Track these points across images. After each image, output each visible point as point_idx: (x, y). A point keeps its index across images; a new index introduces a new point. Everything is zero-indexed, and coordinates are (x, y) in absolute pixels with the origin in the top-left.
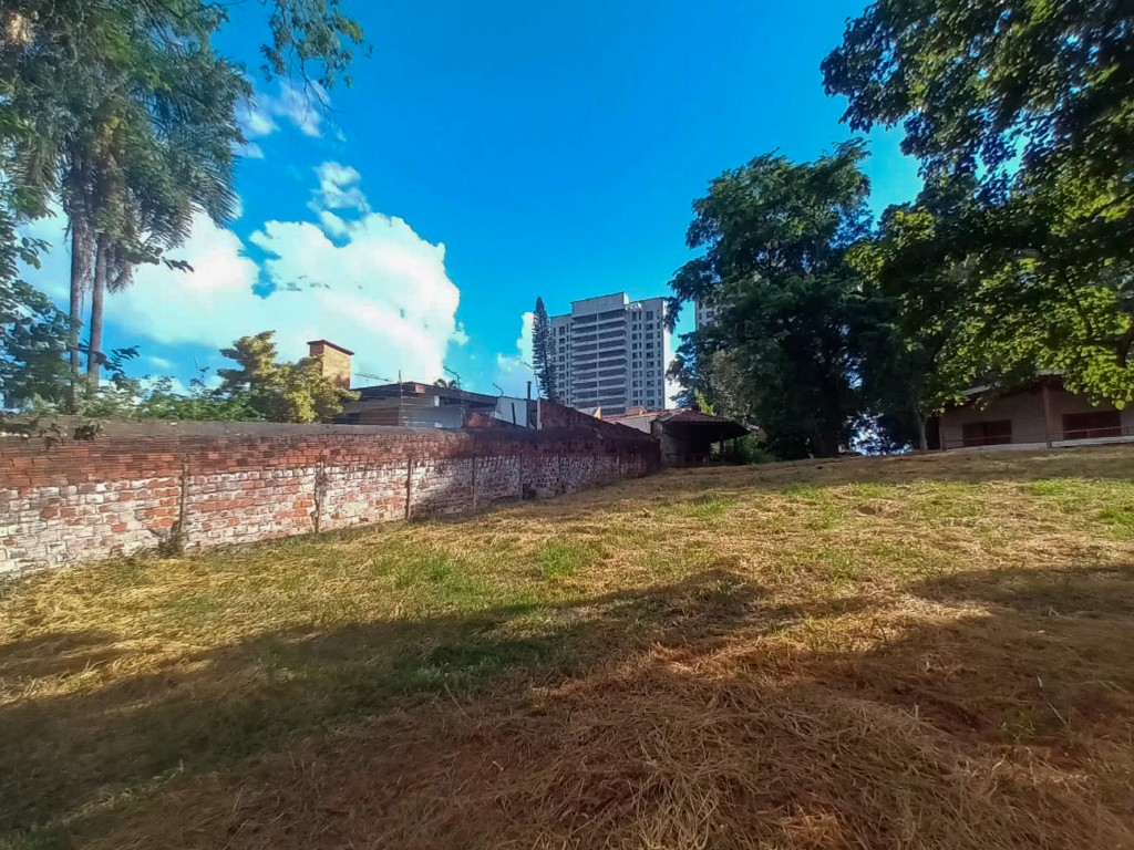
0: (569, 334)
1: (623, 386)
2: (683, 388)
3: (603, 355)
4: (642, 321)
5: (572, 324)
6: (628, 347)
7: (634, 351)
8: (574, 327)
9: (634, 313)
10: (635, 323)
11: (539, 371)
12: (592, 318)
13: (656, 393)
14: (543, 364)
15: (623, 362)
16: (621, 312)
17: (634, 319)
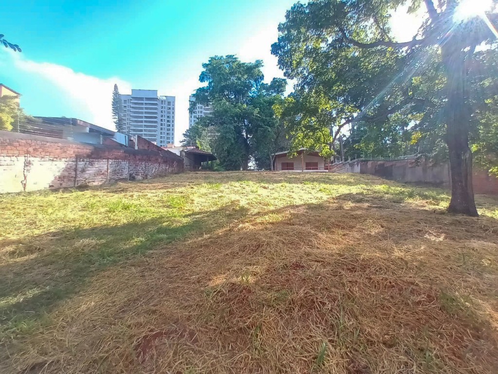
0: (129, 104)
1: (155, 133)
2: (184, 138)
3: (146, 117)
4: (166, 105)
5: (131, 100)
6: (159, 116)
7: (162, 118)
8: (132, 101)
9: (162, 101)
10: (162, 105)
11: (115, 120)
12: (141, 99)
13: (171, 138)
14: (117, 117)
15: (156, 122)
16: (156, 99)
17: (162, 103)
